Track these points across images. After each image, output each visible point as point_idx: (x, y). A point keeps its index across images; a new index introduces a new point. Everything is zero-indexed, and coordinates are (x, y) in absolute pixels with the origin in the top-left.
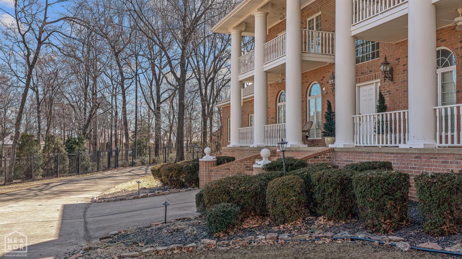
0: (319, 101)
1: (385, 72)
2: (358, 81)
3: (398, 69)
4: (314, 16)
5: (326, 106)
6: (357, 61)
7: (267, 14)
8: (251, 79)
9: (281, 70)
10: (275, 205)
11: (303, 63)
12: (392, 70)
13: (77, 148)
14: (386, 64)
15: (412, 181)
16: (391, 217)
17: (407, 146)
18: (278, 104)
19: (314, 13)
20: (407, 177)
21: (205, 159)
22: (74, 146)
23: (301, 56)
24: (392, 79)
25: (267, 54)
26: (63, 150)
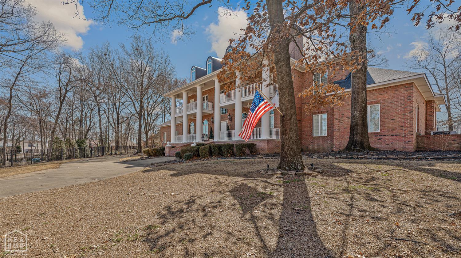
0: (207, 126)
1: (229, 118)
2: (221, 120)
3: (233, 118)
4: (205, 96)
5: (210, 128)
6: (221, 113)
7: (188, 93)
8: (182, 117)
9: (195, 115)
10: (202, 153)
11: (203, 113)
12: (231, 118)
13: (83, 145)
14: (230, 116)
15: (235, 146)
16: (230, 154)
17: (234, 140)
18: (190, 127)
19: (205, 94)
20: (234, 145)
21: (167, 146)
22: (81, 144)
23: (202, 110)
24: (231, 121)
25: (188, 108)
26: (76, 146)
